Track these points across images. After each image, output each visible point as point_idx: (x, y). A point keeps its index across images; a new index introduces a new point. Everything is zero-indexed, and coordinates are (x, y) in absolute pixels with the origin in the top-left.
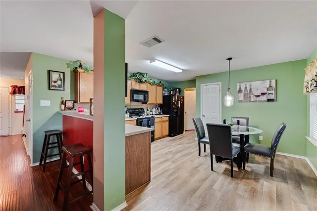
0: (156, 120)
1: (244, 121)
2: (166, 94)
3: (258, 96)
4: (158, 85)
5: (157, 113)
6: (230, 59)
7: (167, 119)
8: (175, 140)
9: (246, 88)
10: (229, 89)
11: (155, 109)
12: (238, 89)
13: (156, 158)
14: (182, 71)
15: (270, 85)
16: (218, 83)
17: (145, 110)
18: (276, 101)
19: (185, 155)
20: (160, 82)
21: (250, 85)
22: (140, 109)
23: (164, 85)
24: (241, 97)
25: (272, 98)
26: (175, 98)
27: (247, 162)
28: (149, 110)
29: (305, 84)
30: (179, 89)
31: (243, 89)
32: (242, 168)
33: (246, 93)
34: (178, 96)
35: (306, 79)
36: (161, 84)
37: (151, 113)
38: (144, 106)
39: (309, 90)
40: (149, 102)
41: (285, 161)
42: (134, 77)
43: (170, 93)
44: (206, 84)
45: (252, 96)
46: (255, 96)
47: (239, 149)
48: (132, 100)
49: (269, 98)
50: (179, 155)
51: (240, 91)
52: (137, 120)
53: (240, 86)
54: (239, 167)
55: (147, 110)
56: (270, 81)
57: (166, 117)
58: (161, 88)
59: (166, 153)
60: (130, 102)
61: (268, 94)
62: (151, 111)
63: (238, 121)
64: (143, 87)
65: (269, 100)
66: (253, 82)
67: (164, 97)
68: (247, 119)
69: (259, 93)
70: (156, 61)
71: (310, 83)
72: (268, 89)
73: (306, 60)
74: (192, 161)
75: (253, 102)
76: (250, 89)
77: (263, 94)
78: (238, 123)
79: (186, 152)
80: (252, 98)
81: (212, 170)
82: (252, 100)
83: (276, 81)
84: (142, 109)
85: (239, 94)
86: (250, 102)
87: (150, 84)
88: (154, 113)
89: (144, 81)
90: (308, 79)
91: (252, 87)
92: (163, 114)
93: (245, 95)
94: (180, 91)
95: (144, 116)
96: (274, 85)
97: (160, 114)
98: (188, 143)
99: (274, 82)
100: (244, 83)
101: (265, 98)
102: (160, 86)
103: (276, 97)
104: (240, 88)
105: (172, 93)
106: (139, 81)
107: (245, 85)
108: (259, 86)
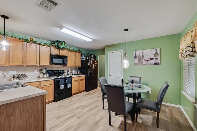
0: (73, 79)
1: (138, 79)
2: (84, 59)
3: (148, 61)
4: (76, 52)
5: (76, 73)
6: (126, 30)
7: (84, 78)
8: (88, 94)
9: (139, 54)
10: (126, 54)
11: (75, 70)
12: (134, 55)
13: (65, 114)
14: (92, 40)
15: (156, 52)
16: (120, 51)
17: (66, 71)
18: (160, 64)
19: (92, 109)
20: (79, 50)
21: (142, 53)
22: (61, 70)
23: (82, 52)
24: (136, 61)
25: (157, 62)
26: (90, 62)
27: (140, 113)
28: (70, 71)
29: (181, 51)
30: (94, 55)
31: (137, 55)
32: (135, 120)
33: (140, 58)
34: (93, 61)
35: (181, 47)
36: (79, 51)
37: (71, 74)
38: (65, 68)
39: (183, 55)
40: (68, 65)
41: (167, 110)
42: (53, 44)
43: (87, 58)
44: (112, 52)
45: (144, 60)
46: (146, 60)
47: (132, 105)
48: (51, 63)
49: (155, 62)
50: (87, 109)
51: (135, 57)
52: (54, 80)
53: (135, 53)
54: (133, 120)
55: (68, 71)
56: (156, 50)
57: (83, 77)
58: (80, 54)
59: (77, 107)
60: (49, 65)
61: (154, 59)
62: (71, 72)
63: (132, 81)
64: (63, 53)
65: (155, 64)
66: (144, 50)
67: (82, 61)
68: (140, 78)
69: (148, 58)
70: (64, 28)
71: (184, 50)
72: (154, 56)
73: (180, 33)
74: (96, 115)
75: (144, 65)
76: (142, 55)
77: (151, 59)
78: (132, 82)
79: (94, 105)
80: (144, 62)
81: (110, 124)
82: (144, 63)
83: (160, 49)
84: (62, 70)
85: (135, 59)
86: (142, 65)
87: (69, 50)
88: (74, 74)
89: (62, 47)
90: (183, 47)
91: (144, 54)
92: (81, 74)
93: (139, 60)
94: (95, 57)
95: (63, 76)
96: (158, 52)
97: (78, 74)
98: (98, 97)
99: (158, 50)
100: (138, 51)
101: (152, 62)
102: (79, 53)
103: (160, 62)
104: (135, 55)
105: (88, 58)
106: (58, 48)
107: (139, 52)
108: (148, 53)
